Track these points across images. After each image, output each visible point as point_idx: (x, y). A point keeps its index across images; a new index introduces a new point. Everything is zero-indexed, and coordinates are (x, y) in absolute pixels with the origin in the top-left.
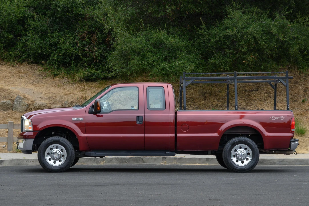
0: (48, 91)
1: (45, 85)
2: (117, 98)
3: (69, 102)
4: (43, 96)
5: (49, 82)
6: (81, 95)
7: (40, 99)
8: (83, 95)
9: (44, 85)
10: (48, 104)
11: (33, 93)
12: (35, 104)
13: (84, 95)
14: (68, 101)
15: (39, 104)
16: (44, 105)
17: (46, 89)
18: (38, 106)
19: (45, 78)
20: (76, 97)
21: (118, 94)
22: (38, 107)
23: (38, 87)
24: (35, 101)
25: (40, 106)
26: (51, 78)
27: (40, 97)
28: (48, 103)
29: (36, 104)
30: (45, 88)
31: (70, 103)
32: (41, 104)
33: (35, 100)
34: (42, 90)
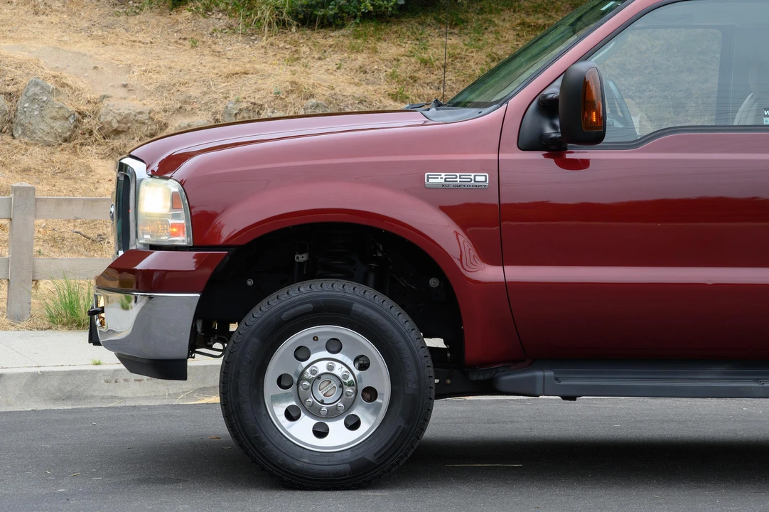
0: (154, 62)
1: (140, 37)
2: (431, 92)
3: (244, 105)
4: (133, 79)
5: (153, 28)
6: (289, 77)
7: (122, 92)
8: (295, 78)
9: (133, 38)
10: (159, 113)
11: (95, 68)
12: (103, 111)
13: (302, 80)
14: (238, 101)
15: (120, 114)
16: (140, 117)
17: (145, 53)
18: (119, 122)
19: (137, 14)
20: (270, 85)
21: (433, 77)
22: (115, 125)
23: (110, 47)
24: (106, 102)
25: (125, 119)
26: (161, 14)
27: (125, 86)
28: (157, 109)
29: (107, 114)
30: (140, 51)
31: (247, 109)
32: (129, 114)
33: (104, 97)
34: (128, 57)
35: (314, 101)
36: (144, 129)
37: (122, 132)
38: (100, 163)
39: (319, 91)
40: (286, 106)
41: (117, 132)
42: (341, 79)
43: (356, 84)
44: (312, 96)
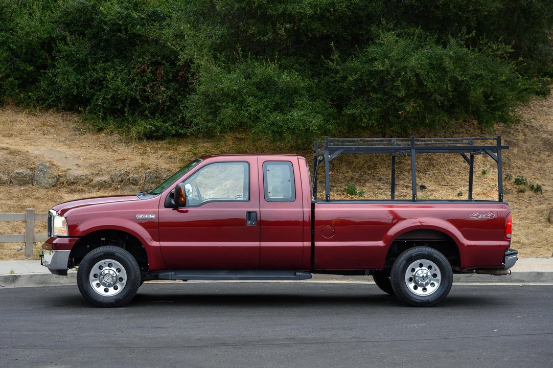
0: (89, 155)
1: (84, 144)
3: (123, 172)
4: (80, 162)
5: (90, 140)
6: (141, 161)
7: (76, 167)
8: (143, 161)
9: (81, 145)
11: (66, 157)
12: (68, 175)
13: (145, 162)
14: (120, 171)
15: (74, 176)
16: (82, 177)
17: (86, 151)
18: (74, 179)
19: (84, 134)
20: (133, 164)
22: (72, 180)
23: (72, 149)
24: (69, 171)
25: (76, 178)
26: (93, 134)
27: (77, 165)
28: (89, 174)
29: (69, 176)
30: (84, 150)
32: (78, 176)
33: (69, 169)
34: (79, 153)
35: (149, 170)
36: (84, 182)
37: (75, 183)
38: (66, 195)
39: (152, 166)
40: (138, 173)
41: (73, 183)
42: (162, 161)
43: (167, 163)
44: (149, 169)
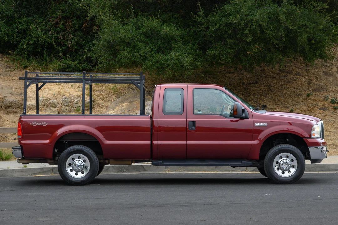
0: (19, 86)
1: (15, 78)
2: (98, 93)
3: (45, 98)
4: (13, 91)
5: (18, 75)
6: (57, 90)
7: (10, 95)
8: (59, 90)
9: (13, 79)
10: (21, 101)
11: (2, 88)
12: (5, 100)
13: (61, 91)
14: (43, 97)
15: (9, 102)
16: (16, 102)
17: (16, 83)
18: (9, 104)
19: (14, 71)
20: (52, 92)
21: (99, 89)
22: (8, 105)
23: (6, 82)
24: (5, 98)
25: (11, 103)
26: (20, 71)
27: (11, 93)
28: (20, 100)
29: (6, 101)
30: (15, 82)
31: (46, 100)
32: (12, 102)
33: (5, 97)
34: (12, 84)
35: (64, 97)
36: (17, 106)
37: (10, 106)
38: (4, 115)
39: (66, 94)
40: (57, 98)
41: (9, 107)
42: (73, 90)
43: (77, 91)
44: (64, 95)
